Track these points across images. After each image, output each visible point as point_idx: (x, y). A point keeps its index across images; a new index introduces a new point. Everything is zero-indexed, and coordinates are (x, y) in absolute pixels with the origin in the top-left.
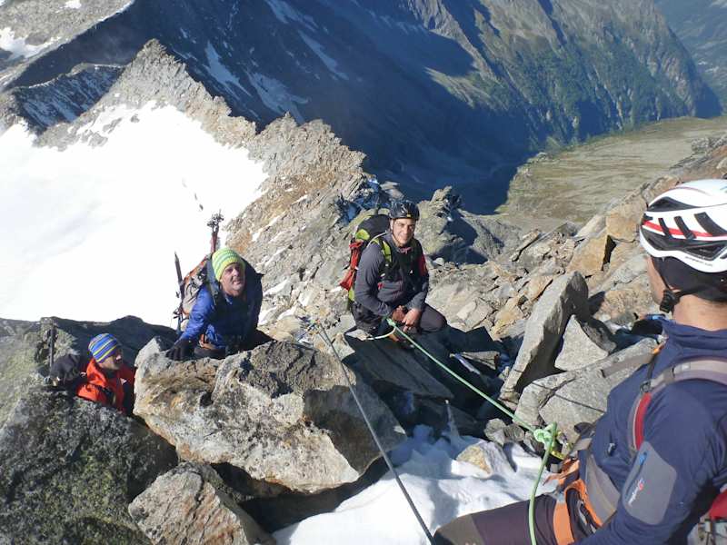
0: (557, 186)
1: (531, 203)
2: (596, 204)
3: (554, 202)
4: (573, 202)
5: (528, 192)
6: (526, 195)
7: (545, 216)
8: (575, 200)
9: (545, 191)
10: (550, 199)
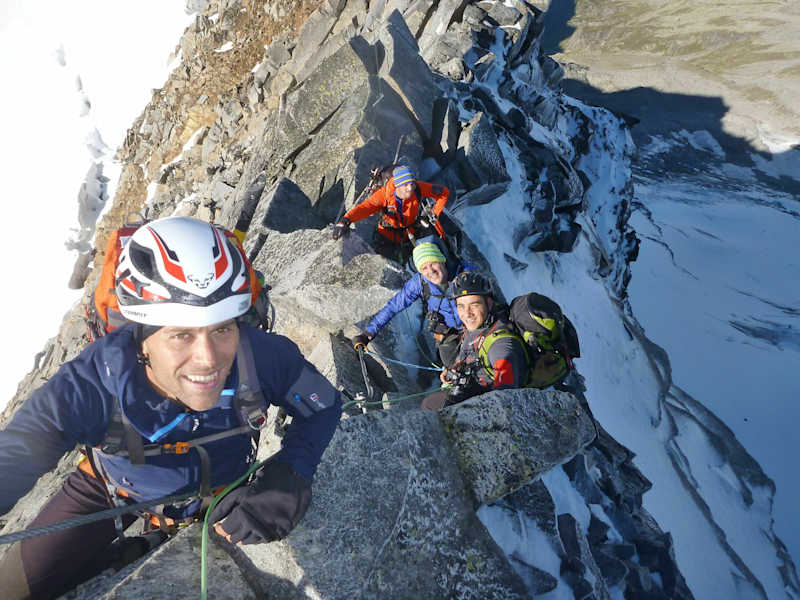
0: (629, 8)
1: (598, 34)
2: (680, 27)
3: (626, 30)
4: (651, 27)
5: (592, 19)
6: (590, 24)
7: (617, 49)
8: (651, 24)
9: (613, 17)
10: (621, 26)
